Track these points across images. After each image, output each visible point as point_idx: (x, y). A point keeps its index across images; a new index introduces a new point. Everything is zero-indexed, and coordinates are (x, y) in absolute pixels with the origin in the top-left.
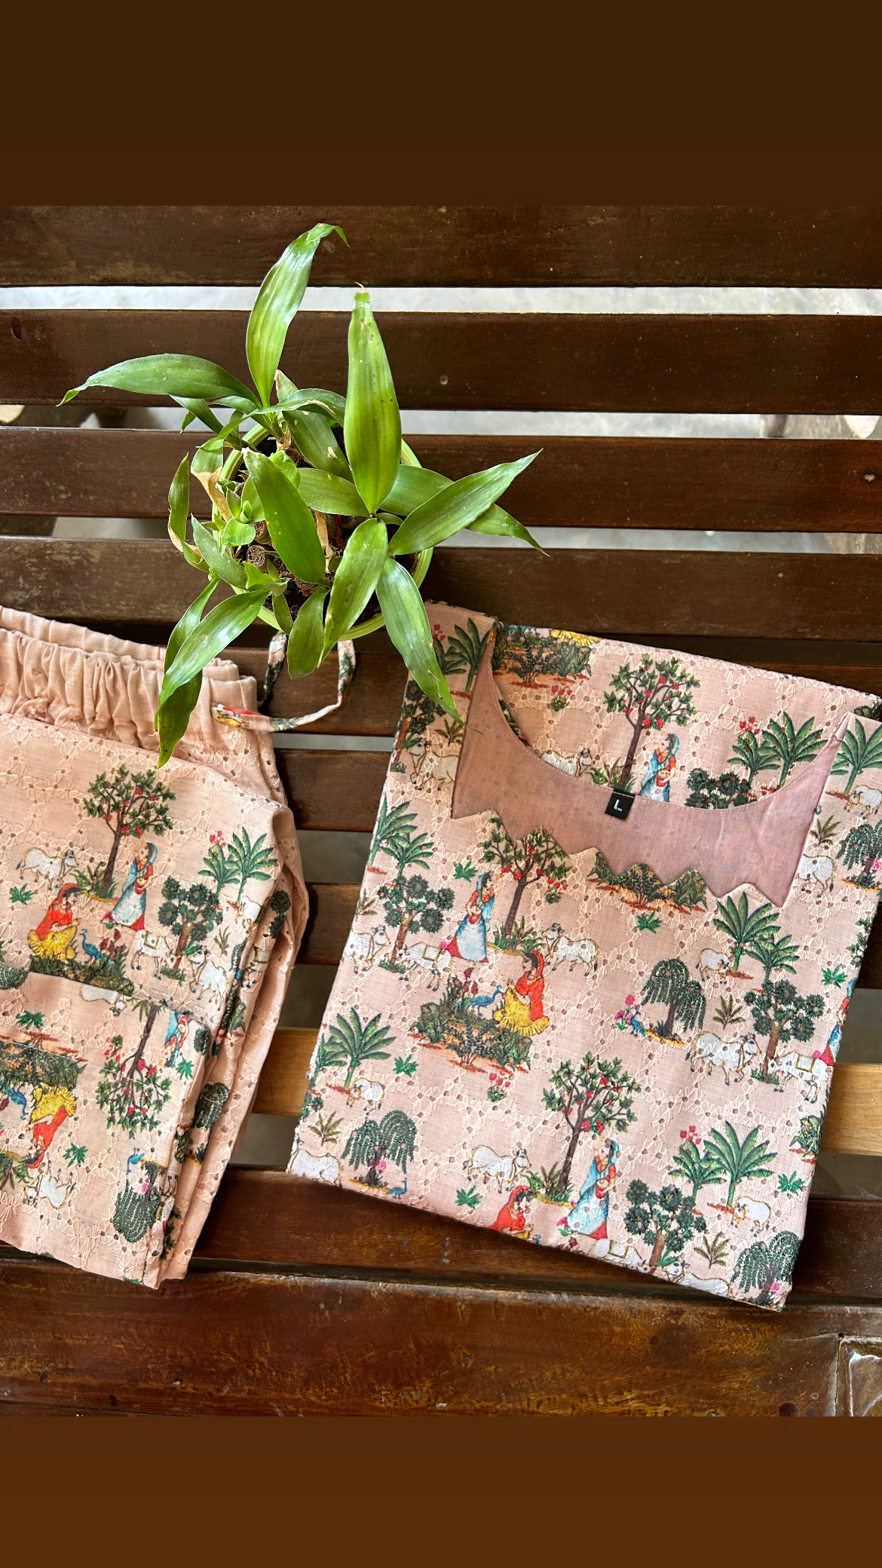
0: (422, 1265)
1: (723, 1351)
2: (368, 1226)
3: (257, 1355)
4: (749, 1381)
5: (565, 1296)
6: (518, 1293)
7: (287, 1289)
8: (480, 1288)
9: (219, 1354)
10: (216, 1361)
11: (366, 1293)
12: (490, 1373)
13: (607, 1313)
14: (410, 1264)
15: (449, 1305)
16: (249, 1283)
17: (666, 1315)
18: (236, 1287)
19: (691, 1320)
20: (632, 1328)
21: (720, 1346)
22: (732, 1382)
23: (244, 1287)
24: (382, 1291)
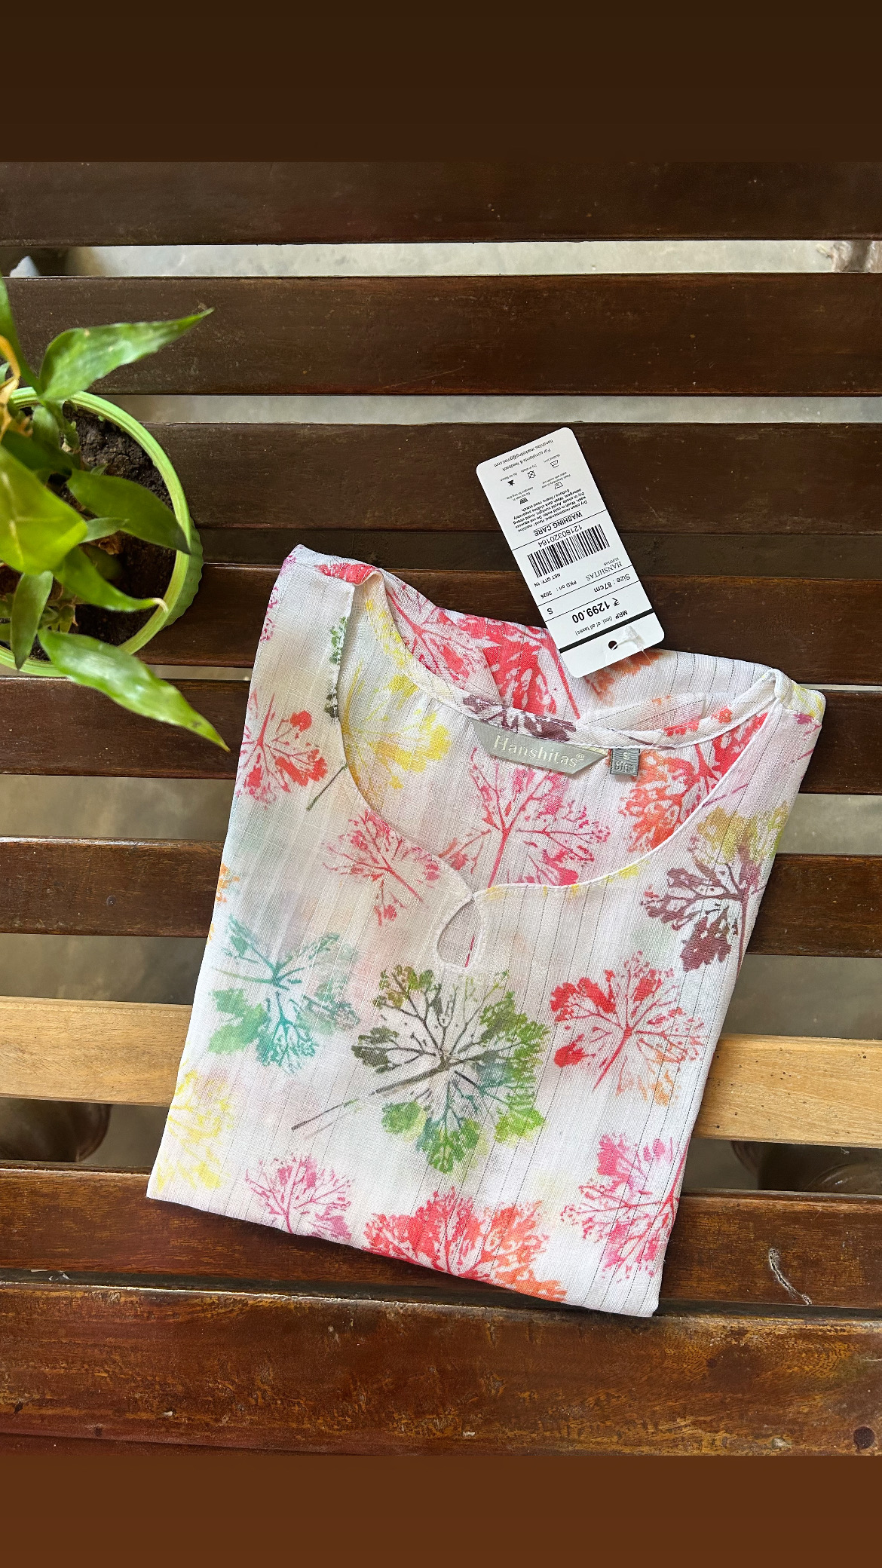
1: (791, 1374)
3: (258, 1382)
4: (821, 1404)
6: (555, 1312)
7: (290, 1311)
8: (514, 1308)
10: (213, 1389)
11: (379, 1314)
12: (524, 1399)
13: (658, 1333)
15: (476, 1327)
16: (246, 1304)
17: (726, 1335)
18: (232, 1310)
19: (754, 1340)
20: (687, 1350)
21: (788, 1368)
22: (800, 1406)
23: (241, 1310)
24: (399, 1313)
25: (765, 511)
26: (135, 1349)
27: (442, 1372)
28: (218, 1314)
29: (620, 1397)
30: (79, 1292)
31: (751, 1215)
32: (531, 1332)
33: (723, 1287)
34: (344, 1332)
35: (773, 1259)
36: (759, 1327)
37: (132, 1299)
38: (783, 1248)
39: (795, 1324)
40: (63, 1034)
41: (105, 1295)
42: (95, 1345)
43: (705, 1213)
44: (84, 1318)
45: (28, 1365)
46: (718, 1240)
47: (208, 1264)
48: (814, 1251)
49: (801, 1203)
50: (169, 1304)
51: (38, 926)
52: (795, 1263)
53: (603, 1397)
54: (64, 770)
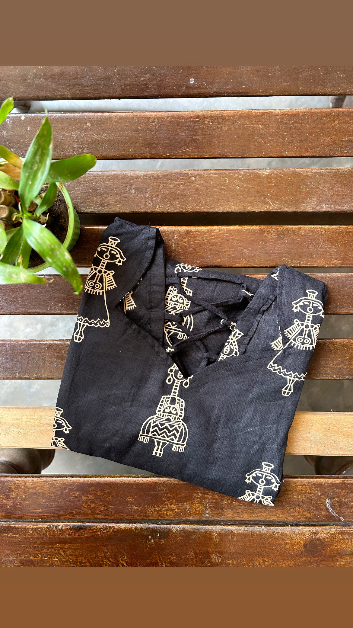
0: (196, 518)
1: (337, 549)
2: (170, 501)
3: (120, 560)
4: (349, 561)
5: (263, 527)
6: (241, 527)
7: (133, 530)
8: (224, 526)
9: (102, 561)
10: (102, 564)
11: (170, 530)
12: (230, 563)
13: (283, 535)
14: (190, 518)
15: (210, 534)
16: (115, 528)
17: (311, 534)
18: (109, 531)
19: (322, 536)
20: (295, 541)
21: (336, 546)
22: (341, 562)
23: (112, 530)
24: (178, 529)
25: (315, 203)
26: (68, 548)
27: (195, 553)
28: (103, 533)
29: (268, 561)
30: (45, 525)
31: (319, 485)
32: (232, 535)
33: (308, 515)
34: (156, 538)
35: (328, 503)
36: (324, 530)
37: (67, 528)
38: (332, 498)
39: (339, 529)
40: (36, 421)
41: (56, 527)
42: (51, 548)
43: (300, 485)
44: (46, 536)
45: (25, 556)
46: (306, 496)
47: (98, 514)
48: (344, 499)
49: (339, 480)
50: (83, 529)
51: (26, 376)
52: (337, 504)
53: (261, 562)
54: (35, 313)
